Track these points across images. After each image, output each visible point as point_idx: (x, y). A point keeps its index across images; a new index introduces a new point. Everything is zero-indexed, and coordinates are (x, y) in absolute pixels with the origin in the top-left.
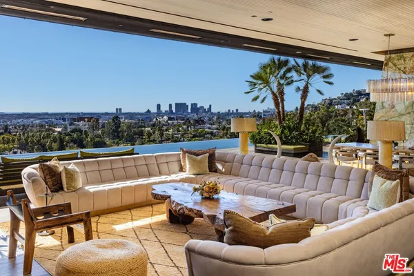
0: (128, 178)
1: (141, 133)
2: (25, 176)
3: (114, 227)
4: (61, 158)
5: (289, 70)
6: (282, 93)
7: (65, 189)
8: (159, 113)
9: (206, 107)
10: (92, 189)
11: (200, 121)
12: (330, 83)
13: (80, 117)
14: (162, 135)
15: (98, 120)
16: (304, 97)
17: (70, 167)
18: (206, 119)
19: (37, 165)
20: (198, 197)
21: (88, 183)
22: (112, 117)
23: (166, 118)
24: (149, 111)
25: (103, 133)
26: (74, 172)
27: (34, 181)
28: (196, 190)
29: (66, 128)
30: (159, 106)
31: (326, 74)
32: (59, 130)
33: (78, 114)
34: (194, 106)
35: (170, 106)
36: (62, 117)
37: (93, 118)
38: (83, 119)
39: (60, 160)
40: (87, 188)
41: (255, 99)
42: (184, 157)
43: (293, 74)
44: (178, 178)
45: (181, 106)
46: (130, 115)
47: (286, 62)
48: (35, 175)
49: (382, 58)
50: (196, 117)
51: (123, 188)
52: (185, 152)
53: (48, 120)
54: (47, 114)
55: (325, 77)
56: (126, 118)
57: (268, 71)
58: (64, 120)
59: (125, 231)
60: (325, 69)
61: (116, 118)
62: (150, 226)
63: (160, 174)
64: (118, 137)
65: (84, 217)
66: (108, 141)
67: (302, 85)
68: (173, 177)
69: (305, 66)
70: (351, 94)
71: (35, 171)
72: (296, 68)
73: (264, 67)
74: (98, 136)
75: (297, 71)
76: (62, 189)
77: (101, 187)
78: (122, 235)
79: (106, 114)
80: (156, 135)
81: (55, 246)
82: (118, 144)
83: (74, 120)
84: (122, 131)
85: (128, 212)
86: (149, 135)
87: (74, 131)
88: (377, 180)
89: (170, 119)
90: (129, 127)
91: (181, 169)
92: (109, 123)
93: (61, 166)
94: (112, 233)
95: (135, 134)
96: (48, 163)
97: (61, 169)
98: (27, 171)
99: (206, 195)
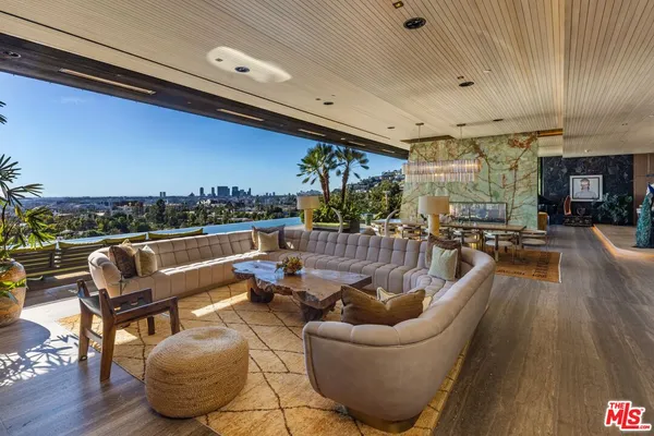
0: (203, 259)
1: (185, 217)
2: (94, 261)
3: (194, 312)
4: (132, 241)
5: (332, 156)
6: (327, 176)
7: (140, 275)
8: (203, 196)
9: (246, 191)
10: (168, 272)
11: (240, 204)
12: (367, 168)
13: (123, 201)
14: (206, 218)
15: (142, 204)
16: (345, 179)
17: (144, 249)
18: (246, 202)
19: (107, 249)
20: (281, 274)
21: (162, 266)
22: (156, 201)
23: (209, 201)
24: (192, 195)
25: (148, 218)
26: (150, 254)
27: (105, 267)
28: (279, 266)
29: (108, 212)
30: (202, 190)
31: (363, 158)
32: (102, 214)
33: (121, 198)
34: (235, 188)
35: (213, 189)
36: (104, 201)
37: (137, 203)
38: (127, 203)
39: (132, 242)
40: (162, 271)
41: (306, 181)
42: (256, 236)
43: (336, 159)
44: (251, 256)
45: (223, 190)
46: (174, 199)
47: (330, 149)
48: (104, 260)
49: (407, 147)
50: (236, 200)
51: (200, 269)
52: (256, 231)
53: (89, 204)
54: (88, 198)
55: (361, 162)
56: (170, 202)
57: (316, 155)
58: (107, 204)
59: (208, 315)
60: (362, 155)
61: (160, 201)
62: (232, 307)
63: (234, 253)
64: (163, 221)
65: (170, 304)
66: (152, 225)
67: (342, 169)
68: (247, 255)
69: (346, 152)
70: (367, 181)
71: (104, 256)
72: (337, 154)
73: (312, 152)
74: (141, 220)
75: (339, 156)
76: (136, 274)
77: (178, 270)
78: (205, 319)
79: (151, 197)
80: (200, 219)
81: (133, 341)
82: (162, 228)
83: (118, 204)
84: (167, 215)
85: (205, 294)
86: (194, 218)
87: (118, 215)
88: (436, 250)
89: (213, 202)
90: (174, 210)
91: (253, 247)
92: (154, 207)
93: (133, 249)
94: (194, 318)
95: (180, 217)
96: (119, 246)
97: (134, 252)
98: (95, 256)
99: (289, 271)
